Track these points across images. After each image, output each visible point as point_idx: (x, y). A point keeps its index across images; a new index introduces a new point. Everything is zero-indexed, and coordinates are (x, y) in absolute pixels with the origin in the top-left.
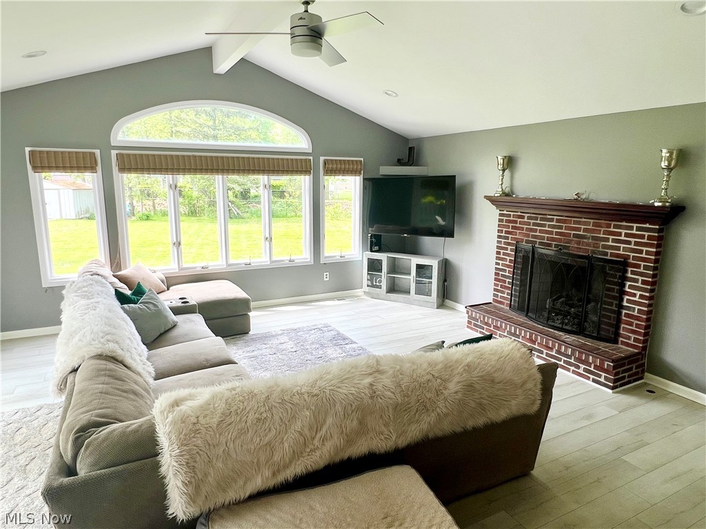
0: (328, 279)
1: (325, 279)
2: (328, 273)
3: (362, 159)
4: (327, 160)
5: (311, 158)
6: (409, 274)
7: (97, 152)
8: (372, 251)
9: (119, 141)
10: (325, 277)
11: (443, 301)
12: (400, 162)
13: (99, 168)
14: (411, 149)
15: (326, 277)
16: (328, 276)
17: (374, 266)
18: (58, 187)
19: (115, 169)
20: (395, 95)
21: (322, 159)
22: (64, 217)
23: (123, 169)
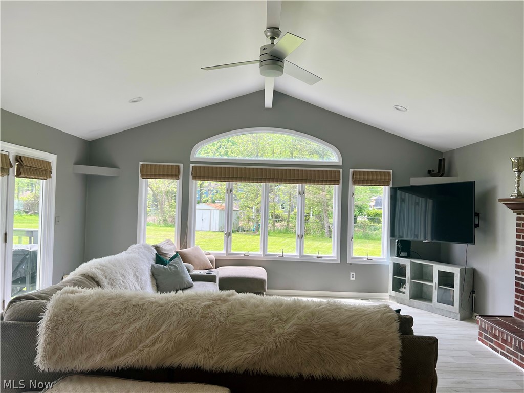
0: (354, 279)
1: (351, 279)
2: (354, 273)
3: (391, 171)
4: (355, 171)
5: (341, 170)
6: (432, 281)
7: (181, 165)
8: (398, 256)
9: (197, 158)
10: (351, 276)
11: (472, 314)
12: (431, 173)
13: (181, 177)
14: (440, 160)
15: (353, 277)
16: (354, 276)
17: (399, 271)
18: (211, 208)
19: (191, 177)
20: (404, 109)
21: (351, 171)
22: (212, 230)
23: (196, 177)
